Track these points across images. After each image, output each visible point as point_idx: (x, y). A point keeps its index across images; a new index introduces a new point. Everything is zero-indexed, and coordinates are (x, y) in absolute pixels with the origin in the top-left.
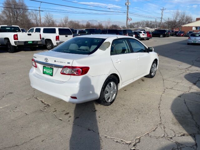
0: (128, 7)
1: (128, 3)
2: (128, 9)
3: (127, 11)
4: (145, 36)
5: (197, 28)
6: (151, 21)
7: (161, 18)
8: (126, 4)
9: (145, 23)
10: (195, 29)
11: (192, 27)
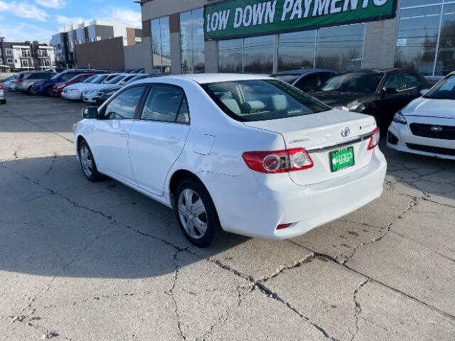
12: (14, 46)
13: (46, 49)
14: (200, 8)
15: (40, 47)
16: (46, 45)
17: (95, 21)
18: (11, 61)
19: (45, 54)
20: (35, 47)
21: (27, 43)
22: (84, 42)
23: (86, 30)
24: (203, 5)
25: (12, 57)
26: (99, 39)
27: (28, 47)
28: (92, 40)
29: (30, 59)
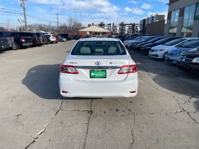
0: (24, 8)
1: (23, 4)
2: (24, 11)
3: (24, 13)
4: (54, 39)
5: (90, 32)
6: (44, 24)
7: (58, 23)
8: (21, 6)
9: (38, 26)
10: (89, 34)
11: (86, 32)
12: (126, 25)
13: (137, 26)
14: (195, 4)
15: (135, 25)
16: (138, 24)
17: (157, 13)
18: (124, 31)
19: (137, 28)
20: (134, 25)
21: (131, 24)
22: (151, 22)
23: (153, 17)
24: (196, 3)
25: (125, 29)
26: (157, 21)
27: (131, 26)
28: (154, 22)
29: (131, 30)
